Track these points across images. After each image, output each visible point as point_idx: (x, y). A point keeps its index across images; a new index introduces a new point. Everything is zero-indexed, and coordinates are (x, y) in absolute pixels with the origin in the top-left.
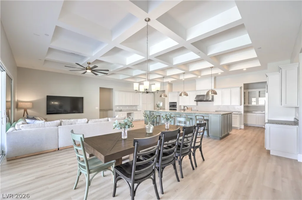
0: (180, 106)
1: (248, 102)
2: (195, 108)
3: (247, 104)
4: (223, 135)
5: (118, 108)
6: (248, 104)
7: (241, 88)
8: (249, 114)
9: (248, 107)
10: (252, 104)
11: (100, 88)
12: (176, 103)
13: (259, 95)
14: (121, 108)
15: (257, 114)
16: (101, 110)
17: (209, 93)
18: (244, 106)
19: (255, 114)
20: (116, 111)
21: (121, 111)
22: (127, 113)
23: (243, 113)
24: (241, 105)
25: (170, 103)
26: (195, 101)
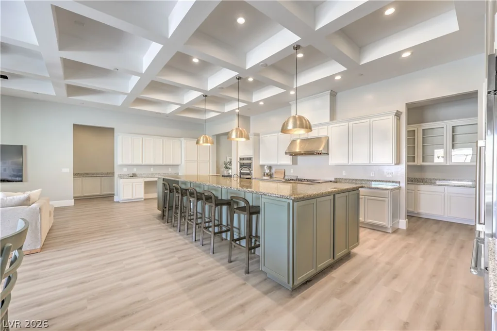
0: (262, 166)
1: (423, 157)
2: (292, 172)
3: (419, 162)
4: (300, 279)
5: (125, 170)
6: (423, 161)
7: (398, 115)
8: (423, 188)
9: (421, 168)
10: (435, 162)
11: (74, 125)
12: (250, 159)
13: (453, 136)
14: (135, 170)
15: (446, 187)
16: (76, 175)
17: (287, 123)
18: (409, 168)
19: (441, 189)
20: (121, 177)
21: (134, 176)
22: (145, 182)
23: (403, 185)
24: (398, 162)
25: (242, 159)
26: (286, 153)
